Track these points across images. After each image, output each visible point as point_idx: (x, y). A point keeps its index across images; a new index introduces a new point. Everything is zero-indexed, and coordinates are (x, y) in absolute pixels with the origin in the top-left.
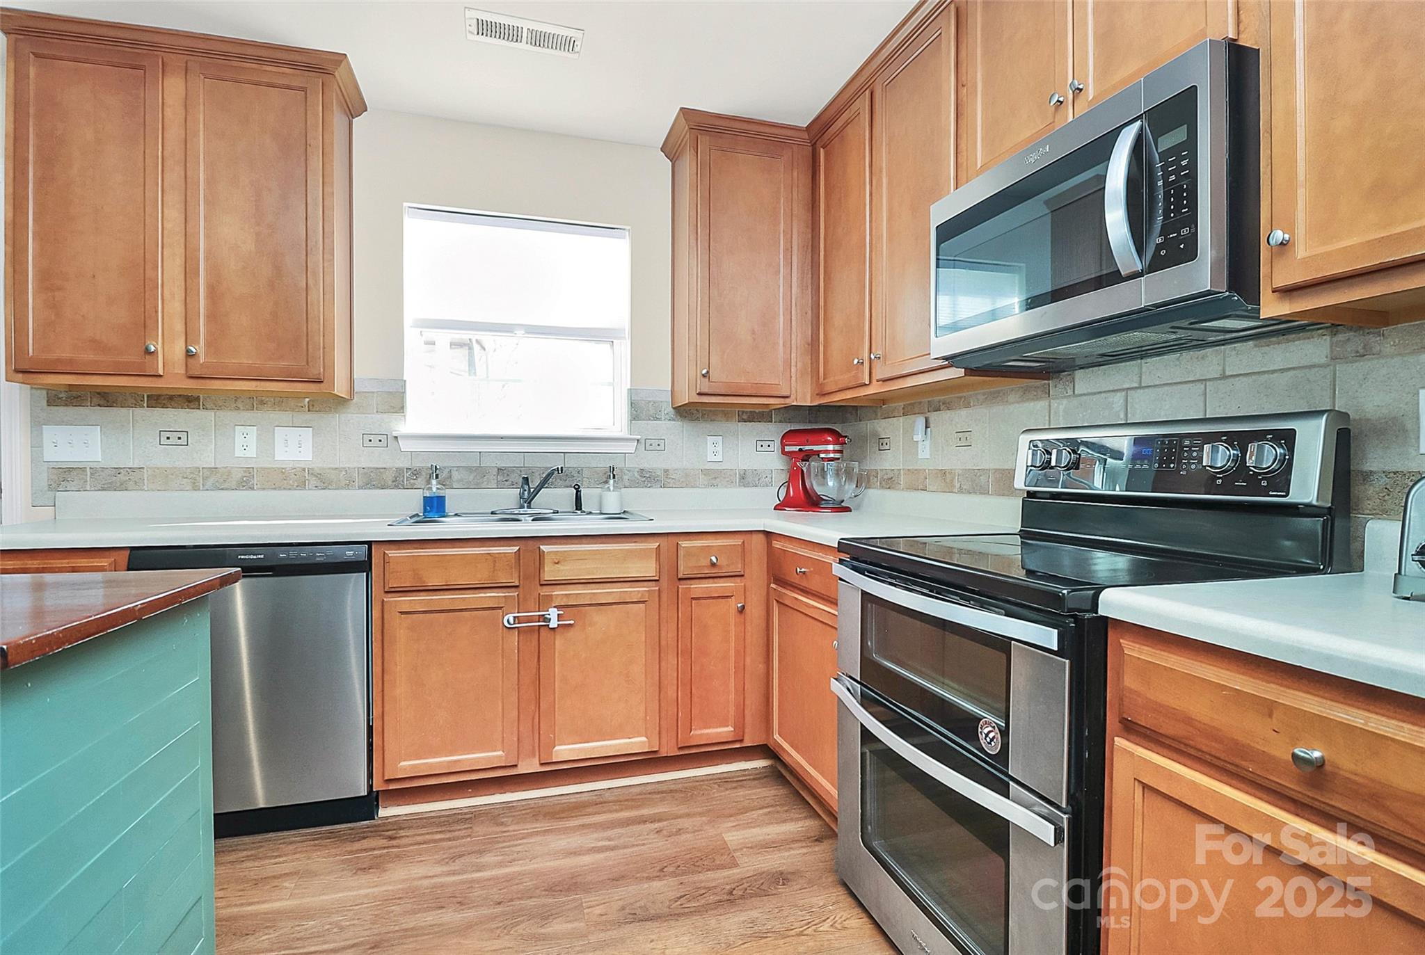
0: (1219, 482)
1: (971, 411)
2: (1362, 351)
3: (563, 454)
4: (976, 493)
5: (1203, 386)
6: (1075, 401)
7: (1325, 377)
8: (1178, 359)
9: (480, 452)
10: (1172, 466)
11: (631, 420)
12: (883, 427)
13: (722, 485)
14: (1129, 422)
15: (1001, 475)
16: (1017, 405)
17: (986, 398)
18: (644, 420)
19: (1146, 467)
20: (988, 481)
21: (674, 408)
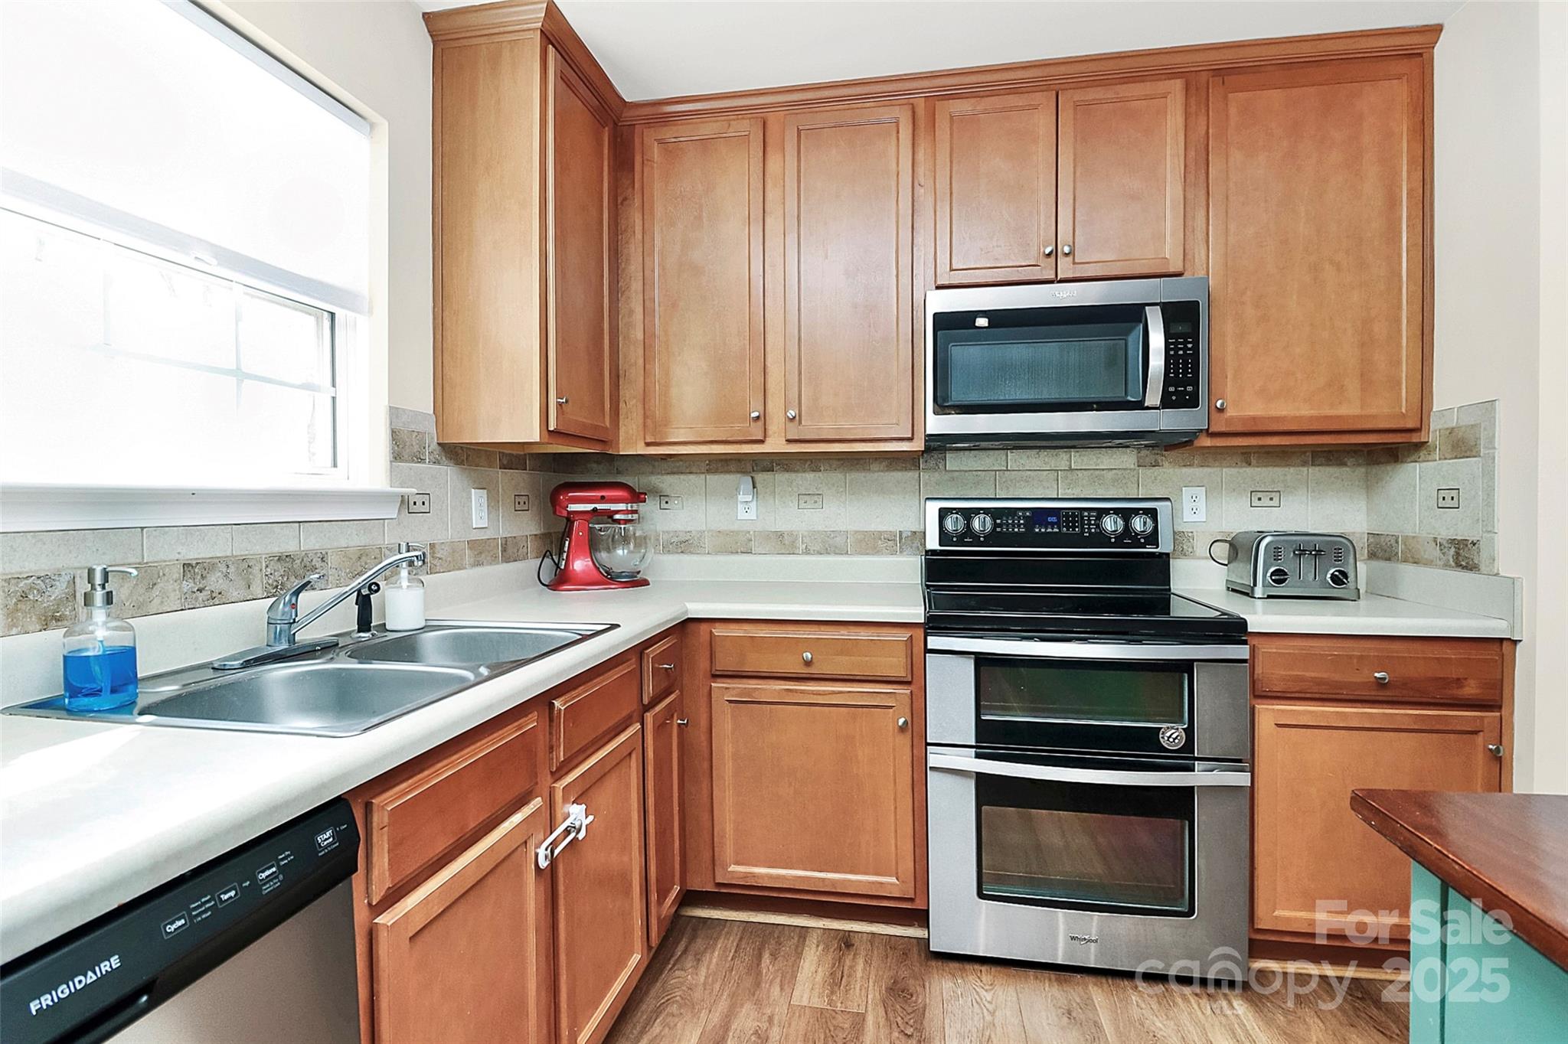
0: (1113, 540)
1: (821, 475)
2: (1154, 464)
3: (297, 525)
4: (829, 553)
5: (1056, 474)
6: (947, 476)
7: (1133, 476)
8: (1038, 453)
9: (142, 528)
10: (1077, 529)
11: (391, 462)
12: (666, 482)
13: (488, 561)
14: (997, 497)
15: (863, 536)
16: (882, 474)
17: (842, 464)
18: (406, 461)
19: (1056, 530)
20: (847, 542)
21: (439, 444)
